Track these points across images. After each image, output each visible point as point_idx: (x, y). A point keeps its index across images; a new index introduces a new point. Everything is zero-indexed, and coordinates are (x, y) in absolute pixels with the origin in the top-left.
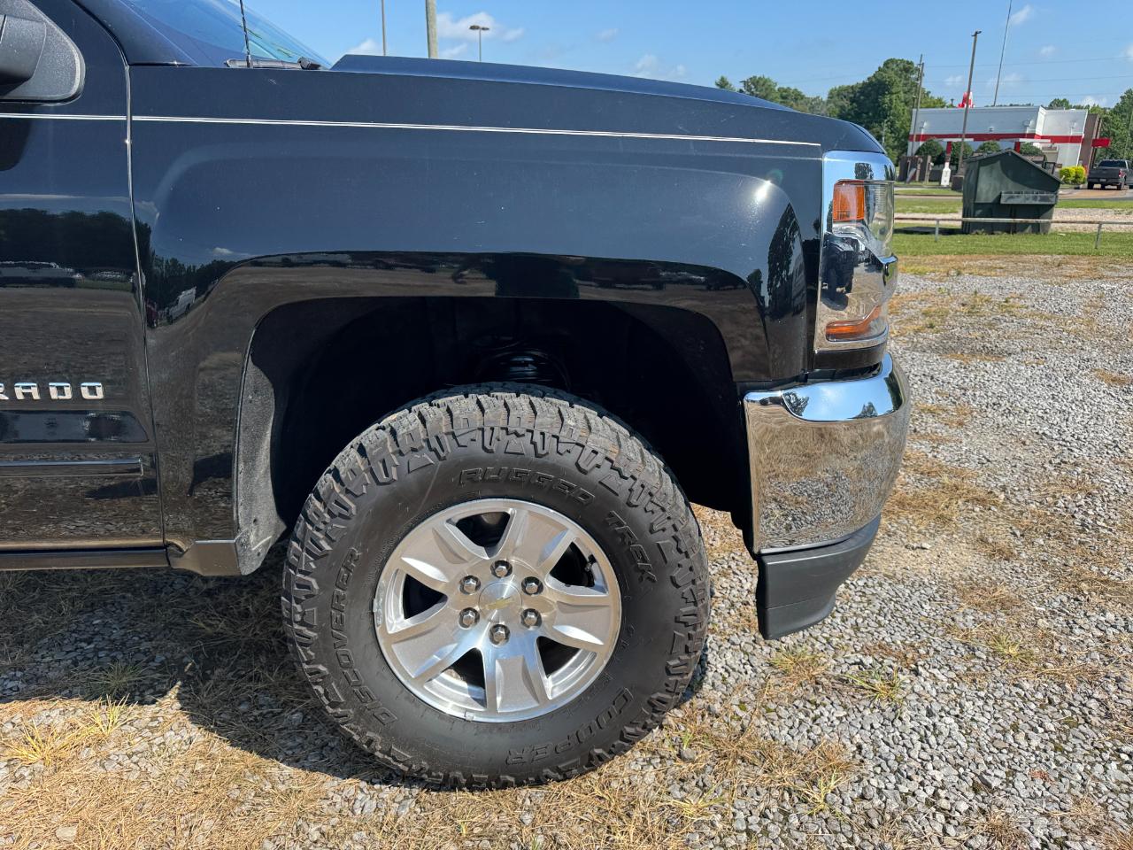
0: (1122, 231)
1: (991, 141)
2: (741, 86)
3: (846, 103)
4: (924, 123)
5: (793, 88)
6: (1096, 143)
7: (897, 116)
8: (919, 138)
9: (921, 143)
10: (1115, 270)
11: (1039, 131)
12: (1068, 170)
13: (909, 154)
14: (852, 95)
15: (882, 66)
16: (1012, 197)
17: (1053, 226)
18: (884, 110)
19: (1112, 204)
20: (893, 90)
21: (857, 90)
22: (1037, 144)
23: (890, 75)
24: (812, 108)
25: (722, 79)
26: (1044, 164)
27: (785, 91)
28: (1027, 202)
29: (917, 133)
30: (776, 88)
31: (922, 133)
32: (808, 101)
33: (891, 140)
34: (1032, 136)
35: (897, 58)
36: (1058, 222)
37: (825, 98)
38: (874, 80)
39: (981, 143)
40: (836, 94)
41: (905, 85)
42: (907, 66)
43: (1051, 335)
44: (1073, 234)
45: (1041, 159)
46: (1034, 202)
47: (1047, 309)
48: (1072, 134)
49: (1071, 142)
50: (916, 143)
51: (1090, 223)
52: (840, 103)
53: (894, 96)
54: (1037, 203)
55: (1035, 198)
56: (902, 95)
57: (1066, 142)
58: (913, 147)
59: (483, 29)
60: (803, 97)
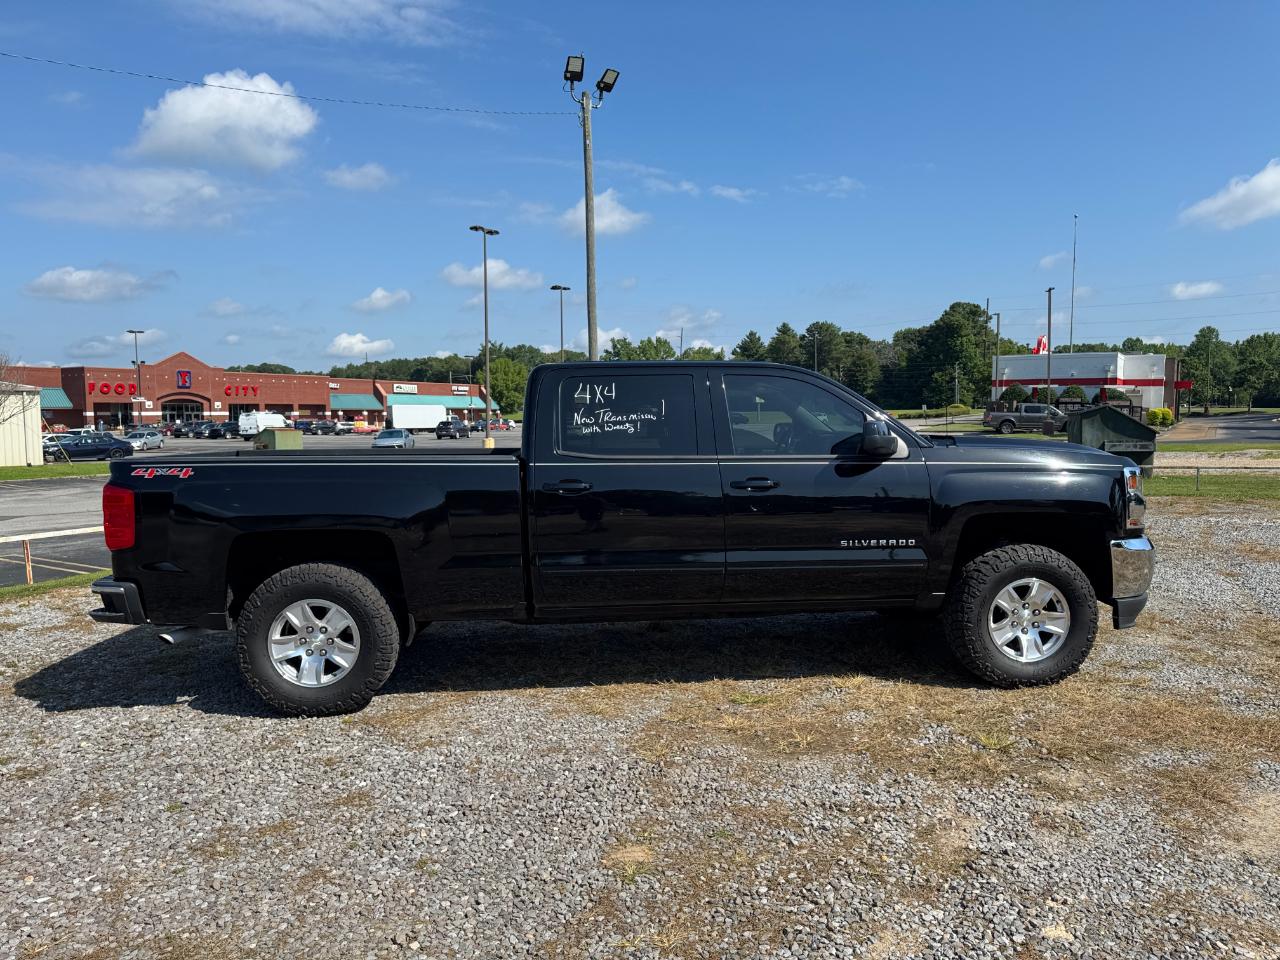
0: (1218, 474)
1: (1074, 386)
2: (804, 332)
3: (913, 346)
4: (1006, 369)
5: (857, 332)
6: (1178, 385)
7: (971, 359)
8: (1001, 383)
9: (1004, 389)
10: (1217, 507)
11: (1120, 375)
12: (1155, 413)
13: (993, 399)
14: (920, 339)
15: (948, 309)
16: (1115, 446)
17: (1154, 470)
18: (956, 352)
19: (1205, 447)
20: (963, 333)
21: (925, 333)
22: (1121, 388)
23: (958, 318)
24: (879, 352)
25: (784, 325)
26: (1131, 408)
27: (849, 336)
28: (1129, 450)
29: (999, 378)
30: (840, 333)
31: (1005, 378)
32: (874, 345)
33: (965, 383)
34: (1114, 381)
35: (963, 301)
36: (1160, 468)
37: (891, 341)
38: (942, 323)
39: (1064, 388)
40: (903, 337)
41: (974, 327)
42: (974, 309)
43: (1180, 551)
44: (1173, 477)
45: (1128, 403)
46: (1134, 450)
47: (1172, 535)
48: (1153, 377)
49: (1153, 385)
50: (999, 388)
51: (1188, 468)
52: (908, 346)
53: (964, 339)
54: (1138, 450)
55: (1135, 446)
56: (973, 338)
57: (1149, 385)
58: (997, 392)
59: (565, 289)
60: (868, 341)
